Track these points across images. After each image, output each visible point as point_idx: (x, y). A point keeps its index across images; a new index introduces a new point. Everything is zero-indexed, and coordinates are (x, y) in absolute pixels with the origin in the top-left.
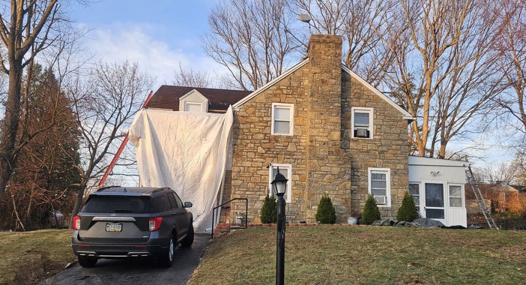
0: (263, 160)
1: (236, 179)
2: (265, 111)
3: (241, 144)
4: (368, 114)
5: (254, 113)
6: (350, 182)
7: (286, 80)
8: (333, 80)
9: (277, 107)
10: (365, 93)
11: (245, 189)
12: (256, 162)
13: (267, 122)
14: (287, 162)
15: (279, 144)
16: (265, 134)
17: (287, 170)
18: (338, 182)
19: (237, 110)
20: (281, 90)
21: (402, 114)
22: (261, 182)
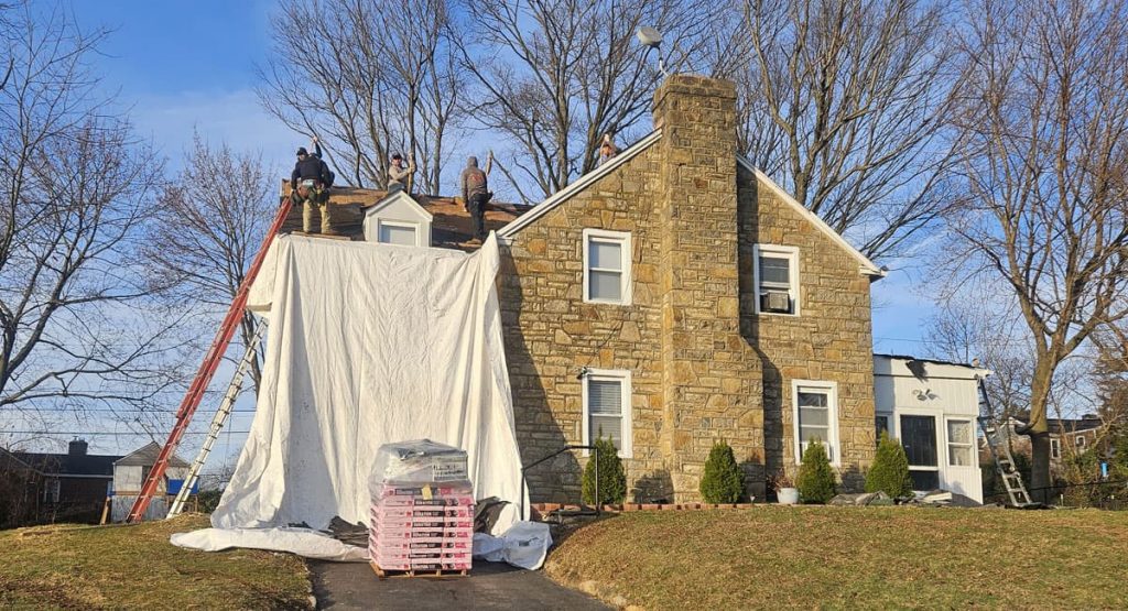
0: (567, 360)
2: (569, 247)
3: (518, 322)
4: (787, 260)
5: (544, 251)
6: (762, 412)
7: (612, 177)
8: (719, 182)
9: (594, 239)
10: (781, 212)
11: (531, 428)
12: (553, 364)
13: (573, 273)
14: (619, 366)
15: (601, 325)
16: (571, 301)
17: (619, 383)
18: (737, 411)
19: (508, 242)
20: (602, 199)
21: (856, 263)
22: (565, 412)
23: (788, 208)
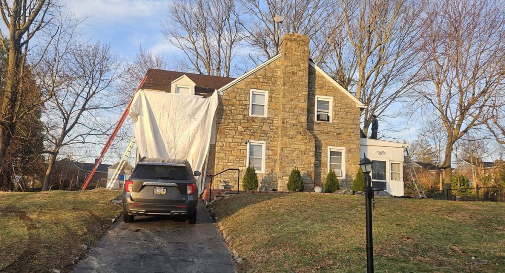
0: (242, 137)
1: (219, 153)
2: (244, 96)
3: (224, 122)
4: (328, 102)
5: (235, 97)
6: (314, 158)
7: (262, 70)
8: (302, 73)
9: (254, 93)
10: (327, 84)
11: (227, 161)
12: (236, 138)
13: (246, 105)
14: (262, 140)
16: (244, 115)
17: (261, 146)
18: (305, 157)
19: (222, 94)
20: (258, 78)
21: (355, 103)
22: (240, 156)
23: (329, 82)
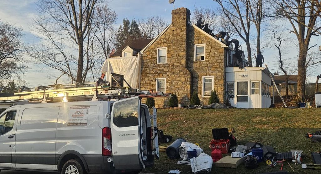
0: (153, 77)
1: (142, 87)
2: (154, 53)
3: (144, 70)
4: (203, 47)
5: (149, 54)
6: (190, 85)
7: (163, 35)
8: (182, 33)
9: (159, 50)
10: (202, 36)
12: (150, 78)
13: (155, 58)
14: (164, 77)
15: (160, 68)
16: (154, 64)
17: (164, 81)
18: (184, 85)
19: (142, 54)
20: (161, 41)
21: (221, 45)
22: (152, 88)
23: (203, 34)
